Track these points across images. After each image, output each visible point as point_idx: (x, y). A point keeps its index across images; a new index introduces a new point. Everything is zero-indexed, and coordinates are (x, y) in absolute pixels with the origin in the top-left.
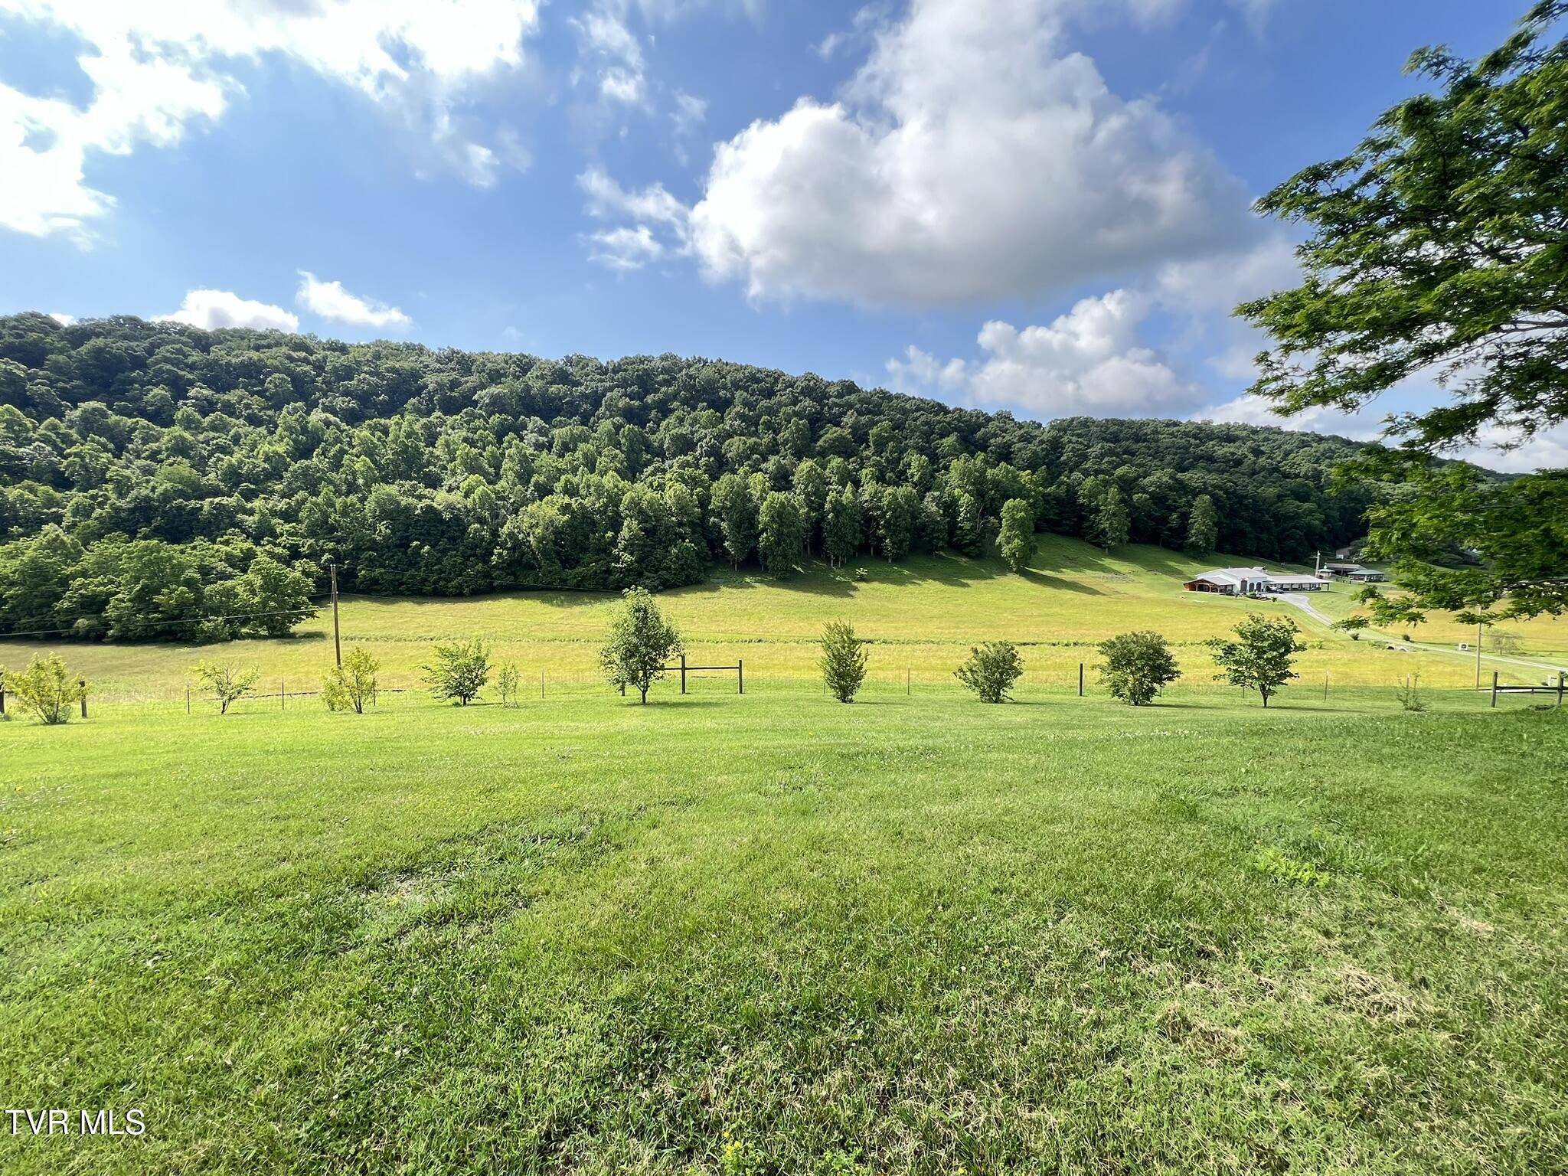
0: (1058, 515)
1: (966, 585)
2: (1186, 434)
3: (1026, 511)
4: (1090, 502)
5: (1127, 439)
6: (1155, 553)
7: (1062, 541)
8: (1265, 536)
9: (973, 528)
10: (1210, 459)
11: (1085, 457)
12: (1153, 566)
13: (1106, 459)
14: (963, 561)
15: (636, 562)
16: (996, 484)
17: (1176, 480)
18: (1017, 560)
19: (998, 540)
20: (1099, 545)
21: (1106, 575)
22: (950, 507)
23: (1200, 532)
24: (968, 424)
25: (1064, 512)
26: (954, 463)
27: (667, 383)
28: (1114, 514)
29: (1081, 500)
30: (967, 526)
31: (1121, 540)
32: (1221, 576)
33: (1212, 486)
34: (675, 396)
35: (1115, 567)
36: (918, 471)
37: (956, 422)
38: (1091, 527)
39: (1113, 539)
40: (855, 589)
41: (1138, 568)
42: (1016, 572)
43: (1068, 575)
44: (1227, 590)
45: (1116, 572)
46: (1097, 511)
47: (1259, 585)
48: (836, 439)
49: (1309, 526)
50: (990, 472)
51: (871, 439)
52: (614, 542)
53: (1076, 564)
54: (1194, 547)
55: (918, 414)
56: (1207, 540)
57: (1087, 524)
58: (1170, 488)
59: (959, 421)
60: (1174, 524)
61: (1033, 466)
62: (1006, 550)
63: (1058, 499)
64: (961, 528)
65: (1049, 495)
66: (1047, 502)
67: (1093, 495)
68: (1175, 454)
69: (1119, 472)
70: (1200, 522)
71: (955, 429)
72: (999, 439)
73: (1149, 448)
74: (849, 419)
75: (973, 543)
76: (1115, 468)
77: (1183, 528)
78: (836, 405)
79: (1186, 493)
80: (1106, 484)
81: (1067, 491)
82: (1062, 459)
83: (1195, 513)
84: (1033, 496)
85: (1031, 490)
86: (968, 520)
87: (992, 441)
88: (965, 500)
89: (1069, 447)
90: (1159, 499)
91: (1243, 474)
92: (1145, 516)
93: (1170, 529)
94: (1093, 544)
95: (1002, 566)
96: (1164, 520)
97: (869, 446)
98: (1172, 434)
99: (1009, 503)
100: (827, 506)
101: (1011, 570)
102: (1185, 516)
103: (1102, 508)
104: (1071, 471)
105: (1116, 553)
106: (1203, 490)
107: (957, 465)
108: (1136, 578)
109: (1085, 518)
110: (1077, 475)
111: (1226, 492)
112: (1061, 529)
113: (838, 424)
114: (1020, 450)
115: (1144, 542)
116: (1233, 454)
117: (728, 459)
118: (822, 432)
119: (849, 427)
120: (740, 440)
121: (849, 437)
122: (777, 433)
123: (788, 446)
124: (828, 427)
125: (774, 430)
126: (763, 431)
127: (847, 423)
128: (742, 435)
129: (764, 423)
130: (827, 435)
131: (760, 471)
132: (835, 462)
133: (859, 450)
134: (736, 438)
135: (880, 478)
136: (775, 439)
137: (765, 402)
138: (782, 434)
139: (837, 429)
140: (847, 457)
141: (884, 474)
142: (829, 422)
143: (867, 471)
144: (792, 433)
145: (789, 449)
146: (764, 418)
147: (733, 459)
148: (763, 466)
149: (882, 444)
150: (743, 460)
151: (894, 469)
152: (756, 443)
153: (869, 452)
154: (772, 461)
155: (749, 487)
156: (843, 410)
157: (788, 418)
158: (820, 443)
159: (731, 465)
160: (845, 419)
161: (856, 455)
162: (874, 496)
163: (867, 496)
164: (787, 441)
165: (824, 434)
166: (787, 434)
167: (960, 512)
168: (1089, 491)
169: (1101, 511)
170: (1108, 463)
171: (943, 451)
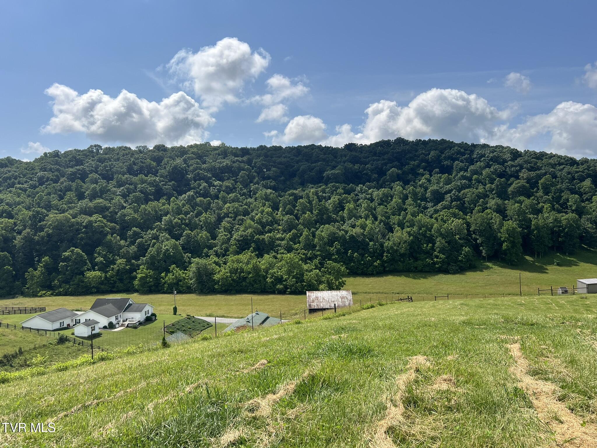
15: (446, 258)
27: (412, 159)
34: (418, 166)
36: (574, 204)
40: (547, 269)
48: (520, 187)
51: (540, 186)
52: (433, 249)
71: (588, 176)
74: (524, 174)
78: (512, 166)
97: (538, 189)
100: (533, 227)
113: (517, 178)
117: (464, 202)
118: (509, 182)
119: (525, 179)
120: (470, 192)
121: (527, 185)
122: (485, 185)
123: (494, 192)
124: (512, 179)
125: (482, 183)
126: (475, 184)
127: (523, 177)
128: (468, 188)
129: (476, 180)
130: (514, 184)
131: (487, 208)
132: (527, 202)
133: (534, 192)
134: (466, 190)
135: (553, 209)
136: (485, 188)
137: (472, 167)
138: (488, 185)
139: (519, 180)
140: (529, 197)
141: (553, 206)
142: (511, 176)
143: (547, 206)
144: (497, 186)
145: (495, 194)
146: (475, 177)
147: (468, 202)
148: (488, 205)
149: (547, 188)
150: (474, 202)
151: (558, 202)
152: (479, 192)
153: (540, 193)
154: (492, 203)
155: (492, 219)
156: (518, 168)
157: (489, 176)
158: (510, 189)
159: (467, 205)
160: (521, 175)
161: (533, 195)
162: (556, 220)
163: (551, 220)
164: (493, 190)
165: (511, 184)
166: (493, 186)
171: (584, 190)
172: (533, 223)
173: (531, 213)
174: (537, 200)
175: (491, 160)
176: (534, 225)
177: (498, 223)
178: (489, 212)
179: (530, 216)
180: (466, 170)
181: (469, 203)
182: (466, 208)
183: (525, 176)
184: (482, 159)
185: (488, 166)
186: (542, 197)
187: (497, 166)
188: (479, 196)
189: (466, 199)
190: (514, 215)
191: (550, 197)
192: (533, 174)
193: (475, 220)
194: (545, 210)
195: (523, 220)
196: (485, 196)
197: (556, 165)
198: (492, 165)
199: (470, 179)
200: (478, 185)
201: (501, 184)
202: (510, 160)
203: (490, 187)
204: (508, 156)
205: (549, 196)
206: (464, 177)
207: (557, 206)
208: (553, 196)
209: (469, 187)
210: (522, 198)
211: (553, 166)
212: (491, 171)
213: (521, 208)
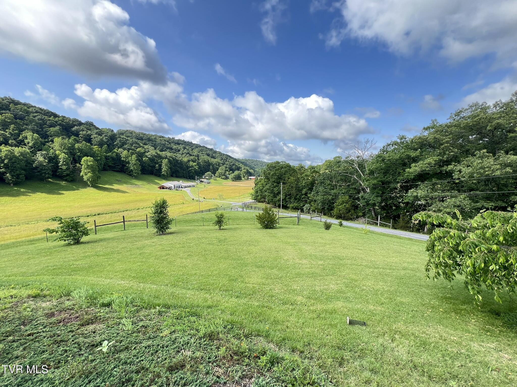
0: (114, 164)
1: (63, 194)
2: (165, 141)
3: (93, 162)
4: (126, 160)
5: (146, 140)
6: (152, 178)
7: (116, 174)
8: (185, 172)
9: (67, 169)
10: (171, 149)
11: (125, 143)
12: (150, 182)
13: (134, 145)
14: (63, 183)
16: (79, 150)
17: (158, 154)
18: (91, 182)
19: (81, 174)
20: (130, 175)
21: (132, 186)
22: (53, 160)
23: (165, 171)
24: (68, 124)
25: (116, 163)
26: (56, 139)
28: (135, 164)
29: (122, 159)
30: (64, 167)
31: (138, 174)
32: (169, 184)
33: (169, 156)
35: (136, 183)
36: (32, 141)
37: (60, 122)
38: (127, 169)
39: (135, 173)
41: (145, 183)
42: (92, 187)
43: (116, 187)
44: (170, 188)
45: (136, 185)
46: (128, 163)
47: (179, 186)
49: (195, 169)
50: (77, 146)
53: (119, 182)
54: (163, 175)
55: (36, 114)
56: (167, 173)
57: (125, 168)
58: (156, 157)
59: (63, 121)
60: (157, 168)
61: (100, 145)
62: (85, 178)
63: (113, 158)
64: (61, 169)
65: (109, 156)
66: (107, 159)
67: (127, 157)
68: (161, 146)
69: (138, 150)
70: (164, 168)
71: (60, 125)
72: (84, 132)
73: (152, 144)
75: (68, 175)
77: (160, 169)
79: (161, 159)
80: (132, 154)
81: (117, 155)
82: (115, 143)
83: (163, 165)
84: (99, 156)
85: (98, 154)
86: (65, 165)
87: (81, 132)
88: (62, 156)
89: (119, 139)
90: (152, 160)
91: (180, 154)
92: (148, 165)
93: (156, 170)
94: (129, 175)
95: (85, 185)
96: (154, 167)
98: (161, 140)
99: (85, 158)
101: (89, 186)
102: (160, 166)
103: (130, 162)
104: (119, 148)
105: (137, 178)
106: (166, 158)
107: (58, 140)
108: (143, 186)
109: (125, 166)
110: (121, 150)
111: (173, 158)
112: (115, 169)
114: (95, 138)
115: (148, 174)
116: (178, 148)
167: (60, 161)
168: (125, 156)
169: (130, 163)
170: (134, 147)
171: (50, 133)
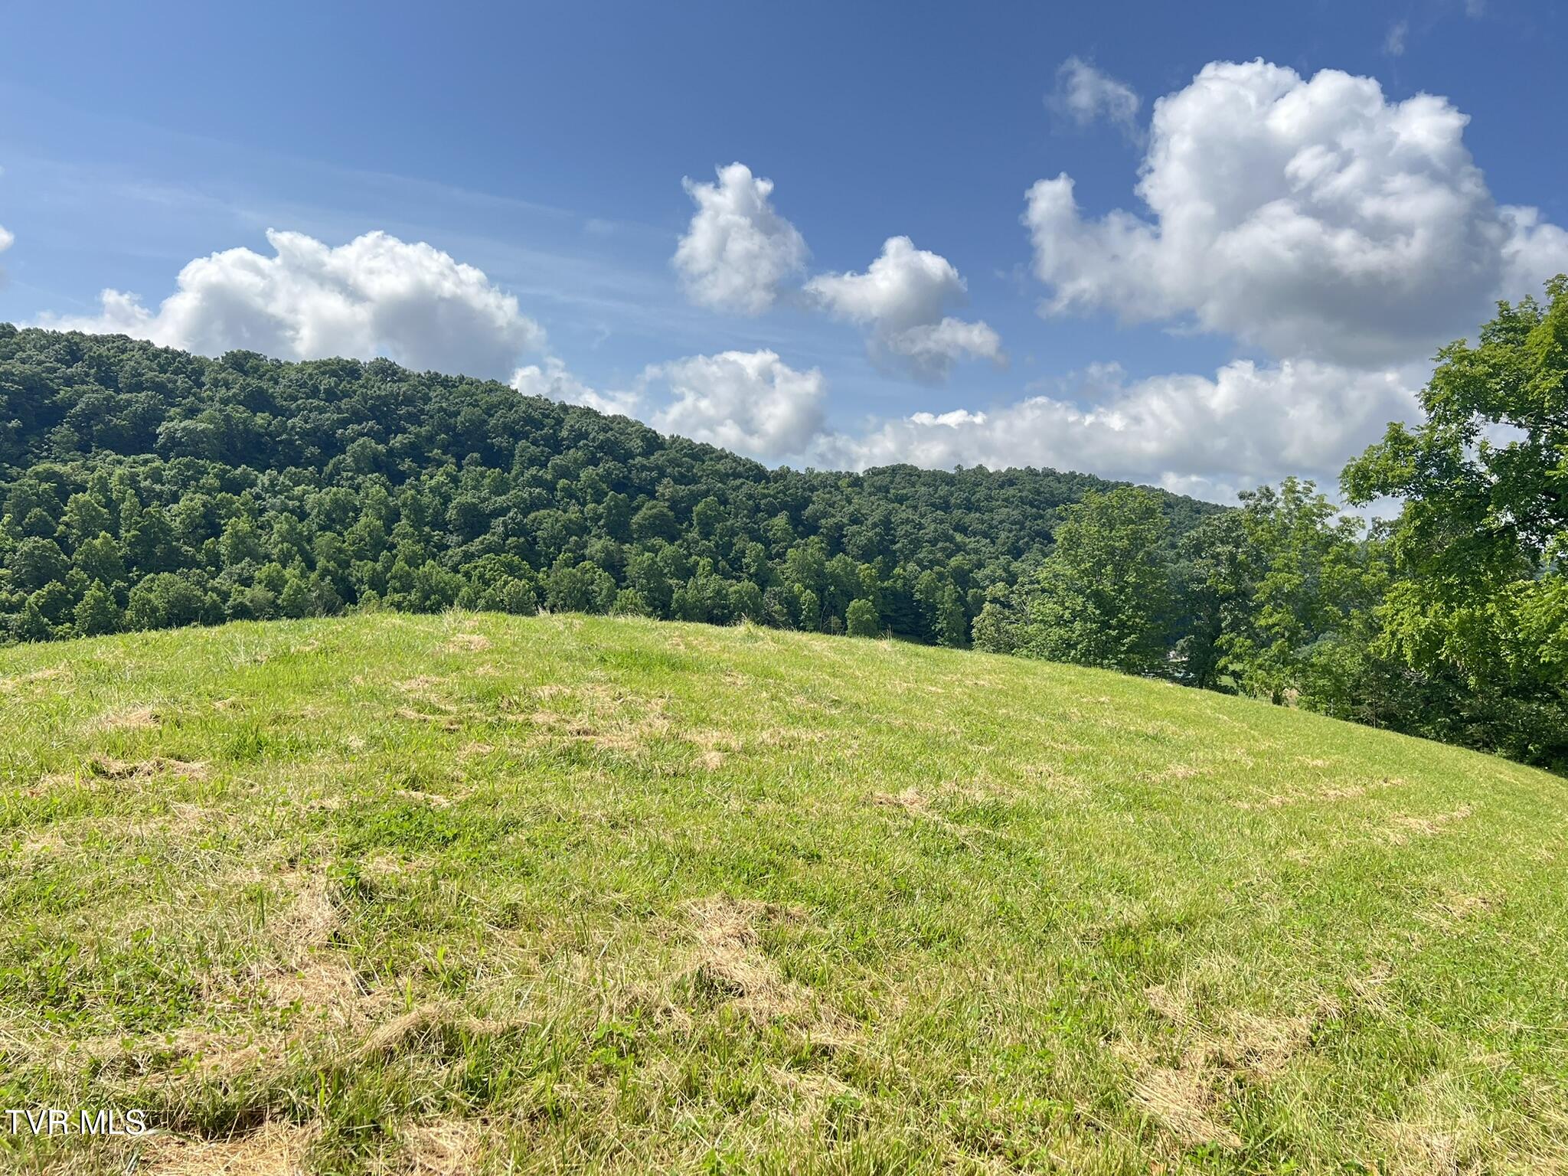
0: (896, 611)
3: (871, 612)
4: (927, 597)
11: (917, 544)
13: (940, 545)
16: (835, 578)
22: (793, 606)
24: (794, 497)
25: (900, 608)
26: (791, 553)
27: (415, 419)
28: (951, 614)
29: (917, 596)
34: (430, 439)
36: (754, 561)
37: (781, 495)
38: (928, 626)
46: (933, 608)
48: (655, 517)
50: (828, 565)
51: (695, 518)
55: (738, 481)
57: (924, 622)
61: (866, 556)
63: (894, 593)
65: (887, 589)
66: (884, 597)
67: (930, 591)
68: (1010, 531)
69: (953, 562)
71: (783, 505)
74: (666, 488)
76: (949, 557)
78: (644, 468)
80: (942, 578)
81: (904, 585)
82: (897, 545)
84: (873, 594)
85: (871, 587)
86: (811, 619)
87: (823, 521)
97: (691, 525)
99: (855, 604)
100: (674, 605)
103: (939, 606)
104: (906, 562)
107: (795, 555)
109: (922, 616)
110: (912, 566)
113: (652, 495)
117: (535, 538)
118: (635, 504)
119: (667, 500)
120: (550, 516)
121: (671, 514)
122: (584, 504)
123: (601, 523)
124: (642, 497)
125: (577, 499)
126: (562, 499)
127: (663, 495)
128: (545, 507)
129: (563, 489)
130: (644, 509)
131: (584, 558)
132: (669, 550)
133: (682, 530)
134: (542, 512)
135: (715, 569)
136: (582, 512)
137: (557, 459)
138: (591, 506)
139: (655, 502)
140: (671, 540)
141: (716, 563)
142: (640, 490)
143: (705, 562)
144: (609, 509)
145: (603, 526)
146: (562, 483)
147: (544, 539)
148: (587, 552)
149: (707, 524)
150: (557, 542)
151: (725, 556)
152: (570, 520)
153: (694, 534)
154: (596, 546)
155: (592, 583)
156: (654, 474)
157: (593, 485)
158: (636, 519)
159: (540, 547)
160: (660, 489)
161: (680, 537)
162: (718, 592)
163: (709, 593)
164: (600, 517)
165: (639, 508)
166: (601, 509)
167: (802, 610)
168: (926, 587)
169: (938, 610)
170: (943, 549)
171: (774, 534)
172: (675, 596)
173: (673, 576)
174: (688, 548)
175: (600, 447)
176: (677, 601)
177: (604, 592)
178: (588, 567)
179: (671, 581)
180: (544, 465)
181: (545, 543)
182: (539, 554)
183: (668, 493)
184: (581, 443)
185: (594, 461)
186: (697, 542)
187: (611, 464)
188: (571, 529)
189: (539, 533)
190: (639, 577)
191: (712, 544)
192: (683, 490)
193: (557, 583)
194: (700, 571)
195: (657, 589)
196: (583, 530)
197: (727, 475)
198: (601, 459)
199: (551, 487)
200: (568, 503)
201: (616, 506)
202: (639, 455)
203: (595, 510)
204: (636, 444)
205: (710, 541)
206: (537, 481)
207: (722, 563)
208: (717, 542)
209: (548, 504)
210: (658, 541)
211: (723, 477)
212: (597, 475)
213: (655, 563)
